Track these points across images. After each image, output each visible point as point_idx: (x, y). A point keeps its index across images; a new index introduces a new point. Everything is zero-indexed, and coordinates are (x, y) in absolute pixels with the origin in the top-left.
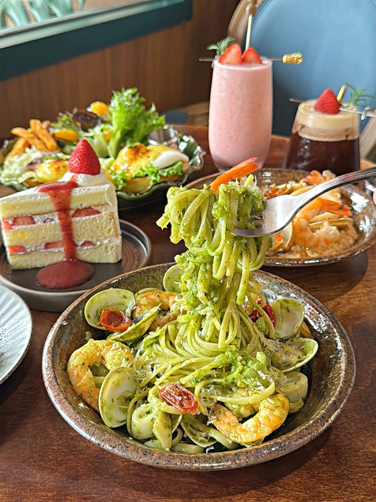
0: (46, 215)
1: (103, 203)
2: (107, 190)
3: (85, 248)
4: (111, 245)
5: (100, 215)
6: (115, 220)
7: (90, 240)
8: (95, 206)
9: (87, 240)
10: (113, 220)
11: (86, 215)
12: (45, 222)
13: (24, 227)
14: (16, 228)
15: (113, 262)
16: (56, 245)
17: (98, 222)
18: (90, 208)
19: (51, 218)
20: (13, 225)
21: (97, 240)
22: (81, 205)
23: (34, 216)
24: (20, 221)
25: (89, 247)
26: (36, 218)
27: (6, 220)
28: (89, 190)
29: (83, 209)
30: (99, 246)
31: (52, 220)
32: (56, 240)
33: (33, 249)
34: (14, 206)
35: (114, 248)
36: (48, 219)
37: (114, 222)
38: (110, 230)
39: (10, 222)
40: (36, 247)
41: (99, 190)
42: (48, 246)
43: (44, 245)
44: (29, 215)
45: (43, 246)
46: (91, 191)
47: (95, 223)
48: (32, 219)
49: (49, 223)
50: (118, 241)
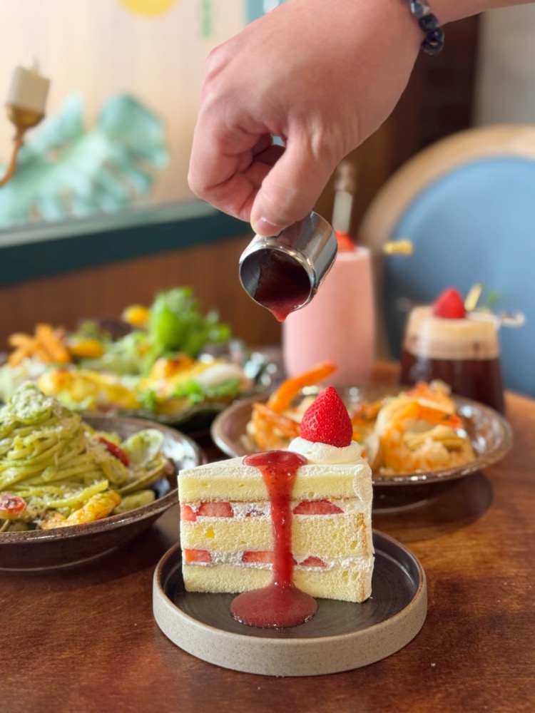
0: (252, 505)
1: (347, 495)
2: (358, 475)
3: (310, 569)
4: (354, 569)
5: (340, 515)
6: (365, 527)
7: (318, 555)
8: (333, 498)
9: (313, 555)
10: (362, 527)
11: (316, 513)
12: (248, 515)
13: (214, 519)
14: (201, 519)
15: (354, 601)
16: (261, 557)
17: (336, 527)
18: (325, 501)
19: (259, 510)
20: (198, 514)
21: (330, 559)
22: (312, 494)
23: (232, 504)
24: (209, 508)
25: (316, 569)
26: (235, 506)
27: (186, 505)
28: (327, 470)
29: (312, 502)
30: (333, 569)
31: (261, 514)
32: (262, 549)
33: (223, 560)
34: (204, 485)
35: (359, 576)
36: (253, 511)
37: (364, 531)
38: (355, 543)
39: (194, 509)
40: (229, 555)
41: (343, 473)
42: (248, 556)
43: (242, 553)
44: (224, 501)
45: (239, 556)
46: (331, 472)
47: (330, 528)
48: (230, 508)
49: (254, 519)
50: (368, 565)
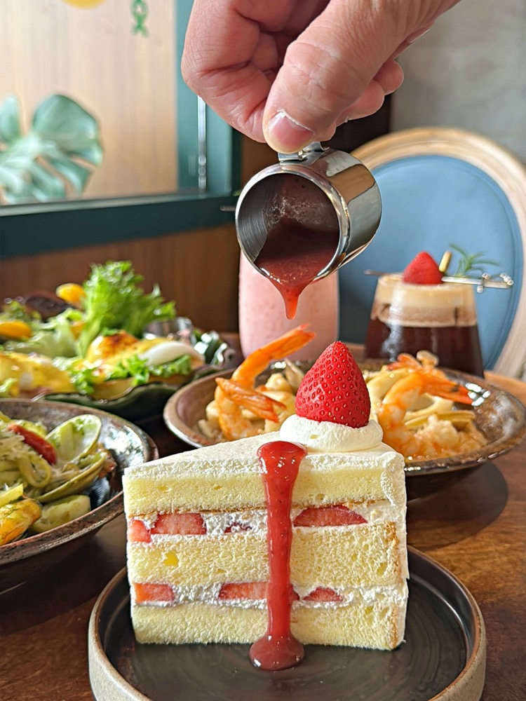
0: (233, 515)
1: (373, 497)
2: (388, 468)
3: (318, 605)
4: (381, 603)
5: (361, 525)
6: (398, 542)
7: (330, 586)
8: (353, 501)
9: (323, 585)
10: (394, 542)
11: (329, 524)
12: (228, 530)
13: (177, 538)
14: (158, 539)
15: (382, 648)
16: (247, 590)
17: (356, 543)
18: (340, 506)
19: (244, 522)
20: (153, 531)
21: (348, 590)
22: (321, 497)
23: (204, 515)
24: (170, 523)
25: (327, 605)
26: (208, 518)
27: (136, 518)
28: (342, 461)
29: (321, 508)
30: (351, 604)
31: (246, 528)
32: (247, 579)
33: (191, 596)
34: (163, 488)
35: (389, 613)
36: (235, 524)
37: (396, 548)
38: (384, 566)
39: (148, 524)
40: (200, 590)
41: (366, 464)
42: (227, 590)
43: (219, 587)
44: (193, 511)
45: (215, 591)
46: (348, 464)
47: (347, 545)
48: (202, 521)
49: (236, 535)
50: (401, 596)
